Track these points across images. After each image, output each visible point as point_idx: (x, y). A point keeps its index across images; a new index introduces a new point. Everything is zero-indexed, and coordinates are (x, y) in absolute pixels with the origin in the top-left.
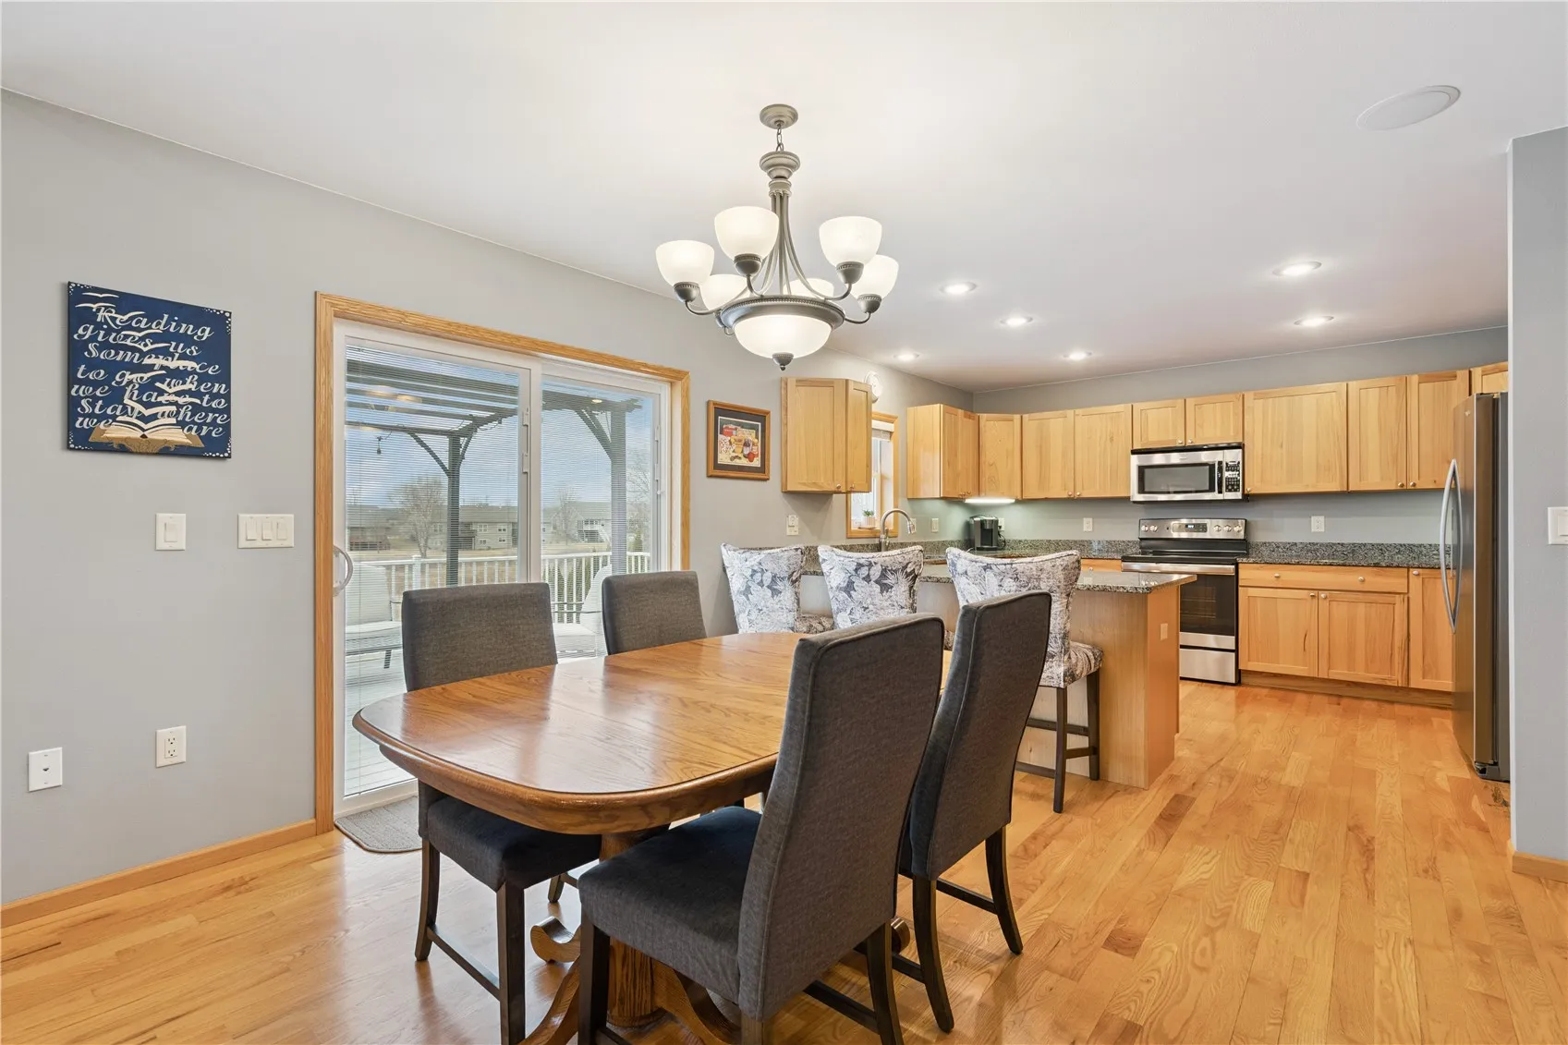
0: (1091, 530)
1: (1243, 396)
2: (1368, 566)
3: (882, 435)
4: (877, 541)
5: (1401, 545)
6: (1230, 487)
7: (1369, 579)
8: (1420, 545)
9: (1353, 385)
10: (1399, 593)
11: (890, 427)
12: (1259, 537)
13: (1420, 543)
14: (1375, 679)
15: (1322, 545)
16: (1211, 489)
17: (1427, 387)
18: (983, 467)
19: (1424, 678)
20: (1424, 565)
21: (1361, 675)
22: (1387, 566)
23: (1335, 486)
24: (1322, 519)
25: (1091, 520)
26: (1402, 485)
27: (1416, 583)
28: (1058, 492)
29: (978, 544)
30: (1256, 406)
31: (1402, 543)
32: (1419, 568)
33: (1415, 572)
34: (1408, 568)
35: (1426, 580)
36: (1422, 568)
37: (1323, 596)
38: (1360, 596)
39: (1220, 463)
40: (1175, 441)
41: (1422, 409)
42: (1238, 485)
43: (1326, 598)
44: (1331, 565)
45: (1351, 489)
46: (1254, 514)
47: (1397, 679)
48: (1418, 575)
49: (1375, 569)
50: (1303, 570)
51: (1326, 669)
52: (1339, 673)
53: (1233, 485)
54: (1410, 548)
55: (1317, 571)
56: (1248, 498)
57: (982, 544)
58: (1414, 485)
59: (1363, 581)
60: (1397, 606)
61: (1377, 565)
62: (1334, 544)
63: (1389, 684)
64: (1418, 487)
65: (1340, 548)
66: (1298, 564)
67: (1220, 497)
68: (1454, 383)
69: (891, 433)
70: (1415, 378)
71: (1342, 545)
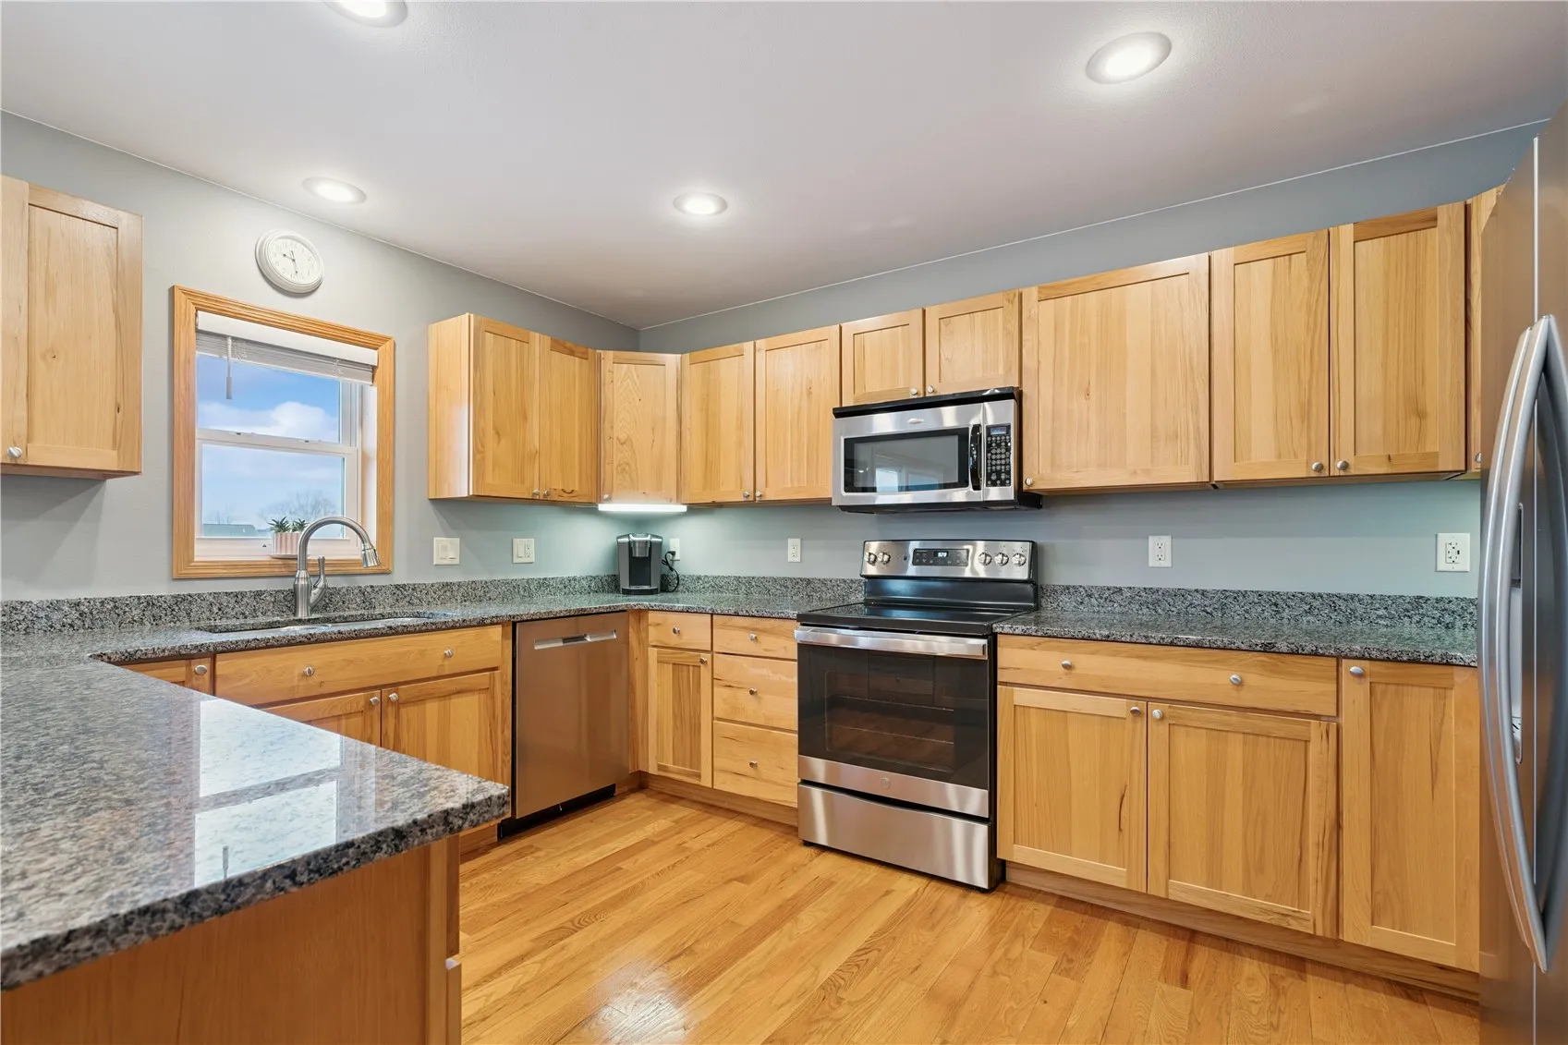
0: (798, 559)
1: (1021, 295)
2: (1251, 650)
3: (340, 370)
4: (286, 585)
5: (1314, 596)
6: (994, 477)
7: (1253, 679)
8: (1352, 597)
9: (1223, 257)
10: (1317, 717)
11: (368, 356)
12: (1059, 574)
13: (1352, 592)
14: (1267, 911)
15: (1166, 593)
16: (962, 483)
17: (1369, 249)
18: (607, 445)
19: (1372, 924)
20: (1374, 654)
21: (1233, 898)
22: (1292, 653)
23: (1187, 473)
24: (1166, 540)
25: (798, 541)
26: (1320, 468)
27: (1355, 695)
28: (731, 491)
29: (625, 584)
30: (1042, 314)
31: (1316, 591)
32: (1362, 658)
33: (1355, 668)
34: (1339, 657)
35: (1379, 689)
36: (1371, 659)
37: (1156, 713)
38: (1234, 718)
39: (977, 428)
40: (907, 389)
41: (1361, 297)
42: (1008, 473)
43: (1163, 718)
44: (1172, 644)
45: (1217, 477)
46: (1048, 529)
47: (1311, 918)
48: (1360, 676)
49: (1263, 658)
50: (1115, 654)
51: (1162, 874)
52: (1190, 888)
53: (998, 473)
54: (1332, 601)
55: (1145, 658)
56: (1030, 500)
57: (631, 584)
58: (1345, 466)
59: (1239, 684)
60: (1311, 746)
61: (1268, 649)
62: (1189, 592)
63: (1295, 926)
64: (1352, 471)
65: (1198, 600)
66: (1107, 639)
67: (978, 496)
68: (1434, 235)
69: (374, 368)
70: (1346, 233)
71: (1203, 593)
